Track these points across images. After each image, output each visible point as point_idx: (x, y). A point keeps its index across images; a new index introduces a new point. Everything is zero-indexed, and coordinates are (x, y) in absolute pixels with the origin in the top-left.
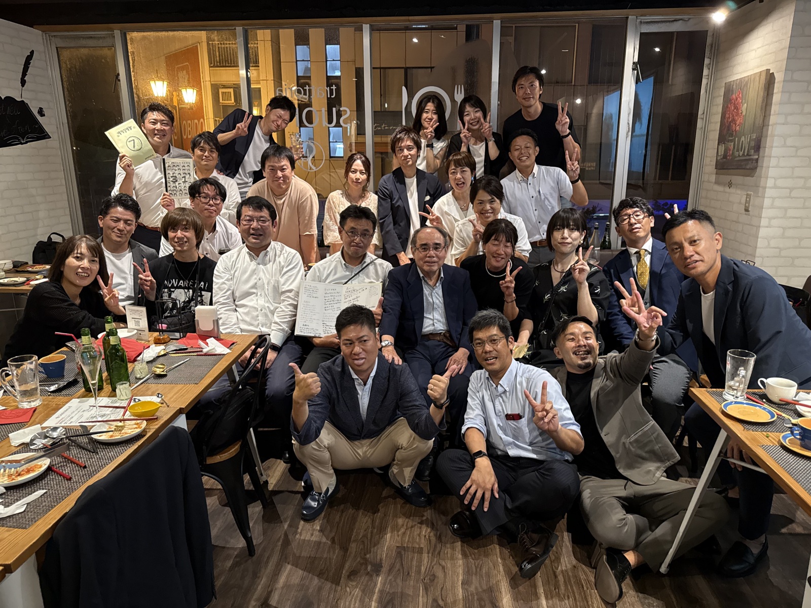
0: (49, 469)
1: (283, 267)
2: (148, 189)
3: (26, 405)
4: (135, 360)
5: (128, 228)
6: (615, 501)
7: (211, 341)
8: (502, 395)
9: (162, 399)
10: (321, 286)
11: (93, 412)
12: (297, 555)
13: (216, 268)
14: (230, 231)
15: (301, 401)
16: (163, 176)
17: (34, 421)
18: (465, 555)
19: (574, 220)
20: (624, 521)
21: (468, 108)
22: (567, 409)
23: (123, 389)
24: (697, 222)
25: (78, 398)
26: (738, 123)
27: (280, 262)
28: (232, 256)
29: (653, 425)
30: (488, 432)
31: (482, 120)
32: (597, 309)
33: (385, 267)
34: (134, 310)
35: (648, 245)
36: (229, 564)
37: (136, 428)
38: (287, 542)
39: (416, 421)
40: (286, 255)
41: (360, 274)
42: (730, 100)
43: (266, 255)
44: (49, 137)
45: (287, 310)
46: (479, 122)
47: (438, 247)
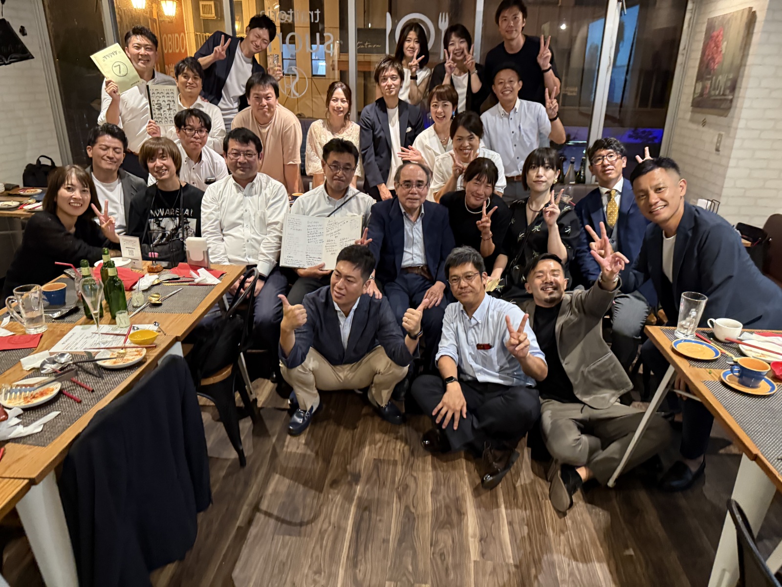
0: (61, 392)
1: (269, 199)
2: (134, 116)
3: (32, 331)
4: (131, 289)
5: (117, 156)
6: (571, 423)
7: (202, 271)
8: (475, 327)
9: (159, 328)
10: (304, 219)
11: (95, 339)
12: (285, 465)
13: (204, 198)
14: (215, 161)
15: (288, 330)
16: (148, 101)
17: (42, 347)
18: (434, 467)
19: (550, 159)
20: (579, 441)
21: (454, 38)
22: (533, 340)
23: (122, 318)
24: (663, 170)
25: (81, 324)
26: (717, 61)
27: (266, 194)
28: (219, 187)
29: (611, 358)
30: (460, 360)
31: (466, 52)
32: (567, 248)
33: (367, 200)
34: (127, 240)
35: (619, 186)
36: (223, 473)
37: (137, 355)
38: (275, 455)
39: (393, 350)
40: (271, 188)
41: (343, 207)
42: (712, 37)
43: (252, 187)
44: (33, 58)
45: (273, 241)
46: (463, 52)
47: (421, 184)
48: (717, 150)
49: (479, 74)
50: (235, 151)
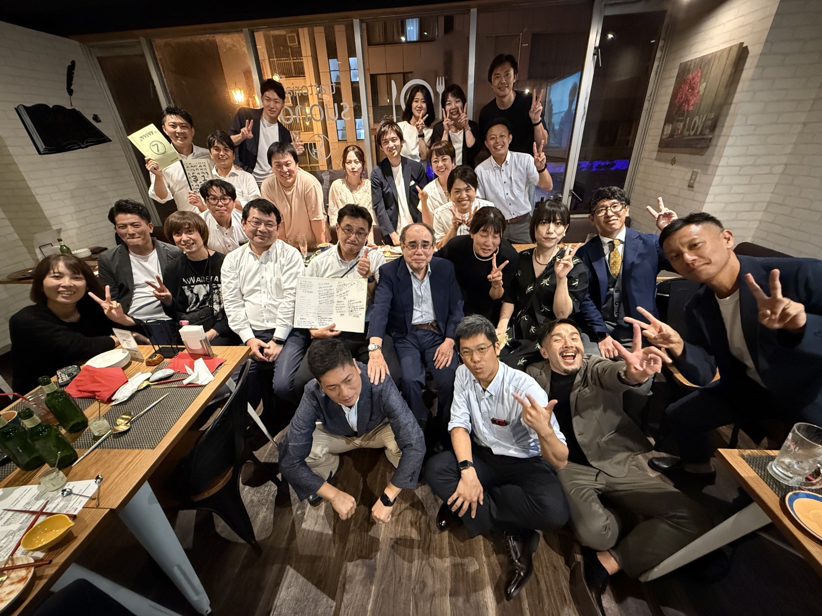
1: (283, 266)
4: (109, 401)
8: (488, 399)
13: (222, 267)
21: (450, 98)
26: (692, 102)
27: (280, 261)
31: (460, 110)
34: (122, 333)
35: (622, 235)
40: (285, 254)
42: (685, 81)
43: (268, 254)
44: (111, 141)
45: (289, 306)
46: (458, 111)
47: (426, 244)
48: (691, 186)
49: (472, 131)
50: (254, 220)
